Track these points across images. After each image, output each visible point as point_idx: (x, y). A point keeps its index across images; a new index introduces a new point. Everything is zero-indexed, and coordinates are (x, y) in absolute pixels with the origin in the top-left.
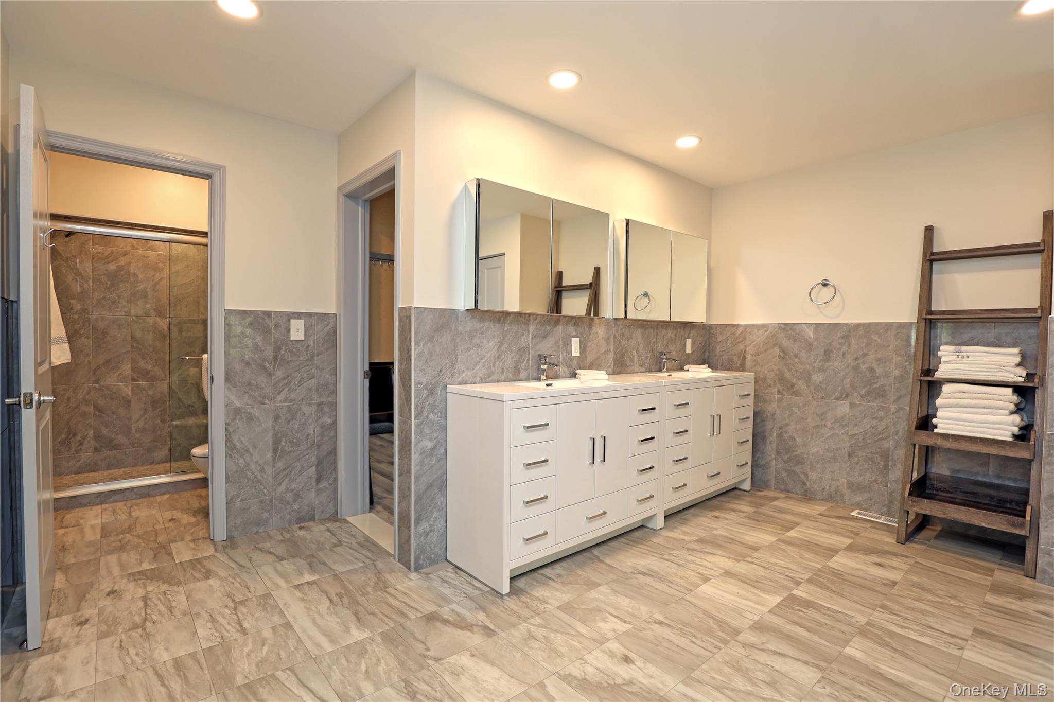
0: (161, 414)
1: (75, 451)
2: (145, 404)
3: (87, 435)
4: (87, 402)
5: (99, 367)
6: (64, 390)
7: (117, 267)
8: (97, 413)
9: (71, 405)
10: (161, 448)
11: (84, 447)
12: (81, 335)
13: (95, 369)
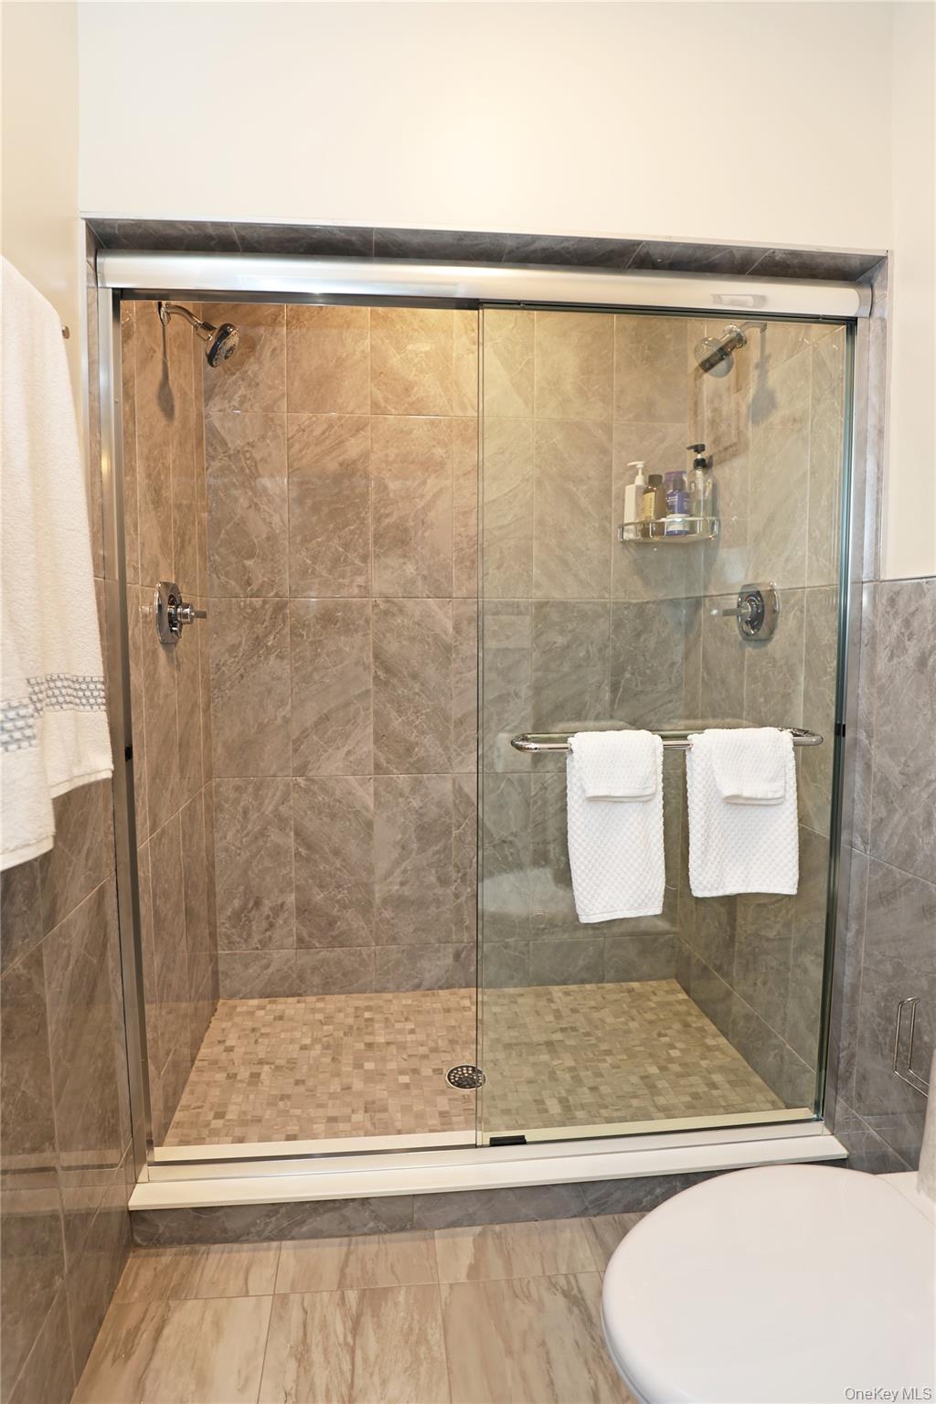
0: (439, 861)
1: (260, 942)
2: (404, 833)
3: (282, 905)
4: (281, 822)
5: (305, 734)
6: (237, 788)
7: (341, 465)
8: (303, 851)
9: (250, 827)
10: (438, 950)
11: (277, 934)
12: (269, 650)
13: (298, 739)
